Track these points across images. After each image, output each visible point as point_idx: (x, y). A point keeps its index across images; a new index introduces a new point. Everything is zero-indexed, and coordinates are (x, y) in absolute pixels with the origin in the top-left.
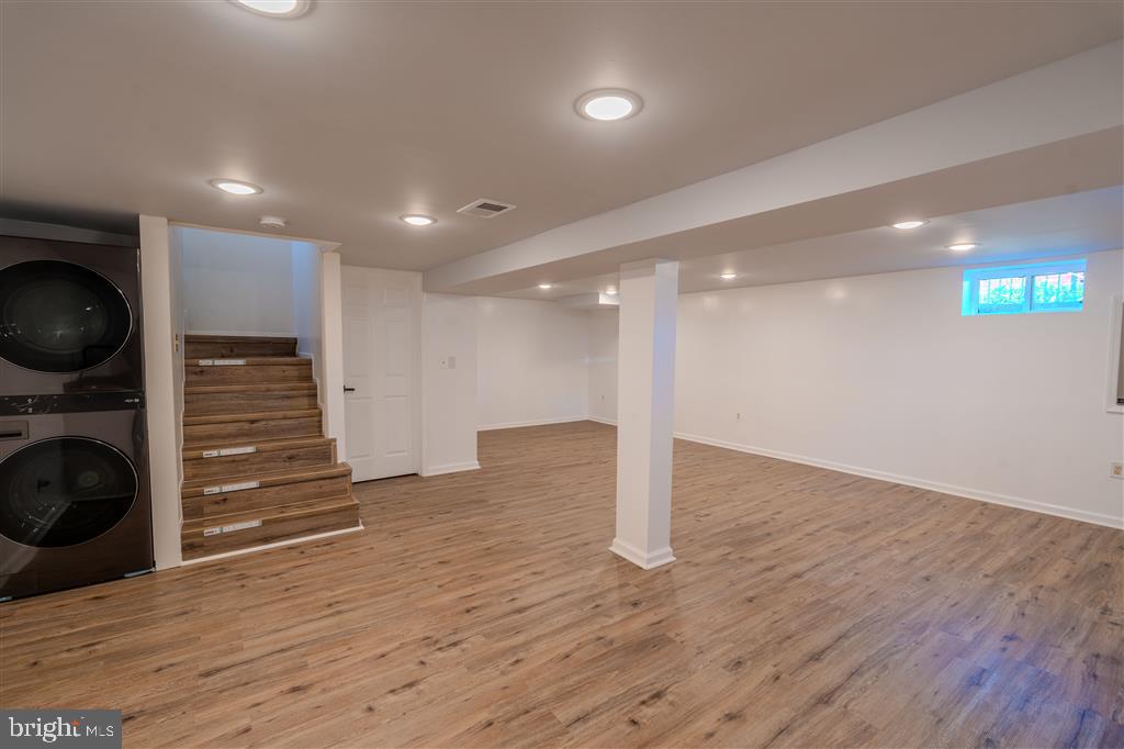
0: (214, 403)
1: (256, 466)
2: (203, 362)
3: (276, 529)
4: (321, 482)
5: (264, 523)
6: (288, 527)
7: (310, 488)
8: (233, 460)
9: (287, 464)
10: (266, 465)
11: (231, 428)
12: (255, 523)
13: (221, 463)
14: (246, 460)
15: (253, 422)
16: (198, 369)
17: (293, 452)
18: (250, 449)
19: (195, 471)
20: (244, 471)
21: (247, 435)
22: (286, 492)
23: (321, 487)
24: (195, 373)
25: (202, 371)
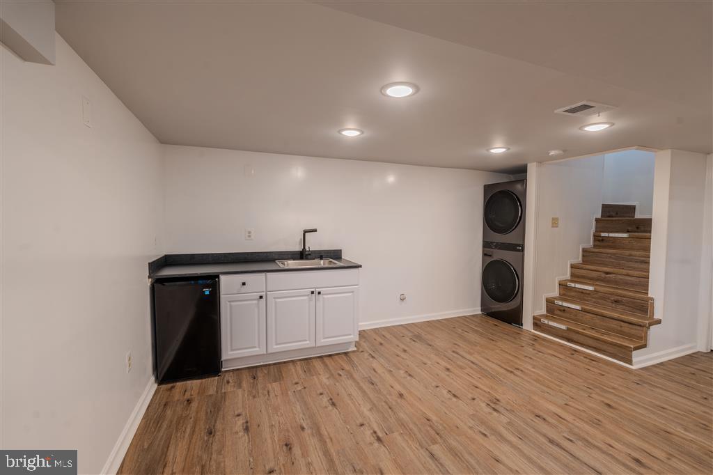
0: (597, 259)
1: (594, 300)
2: (603, 234)
3: (575, 337)
4: (622, 323)
5: (568, 329)
6: (581, 339)
7: (613, 324)
8: (582, 292)
9: (613, 305)
10: (600, 301)
11: (595, 274)
12: (563, 327)
13: (576, 291)
14: (589, 294)
15: (607, 273)
16: (601, 239)
17: (619, 298)
18: (591, 288)
19: (564, 292)
20: (587, 301)
21: (602, 281)
22: (597, 320)
23: (621, 327)
24: (599, 241)
25: (603, 240)
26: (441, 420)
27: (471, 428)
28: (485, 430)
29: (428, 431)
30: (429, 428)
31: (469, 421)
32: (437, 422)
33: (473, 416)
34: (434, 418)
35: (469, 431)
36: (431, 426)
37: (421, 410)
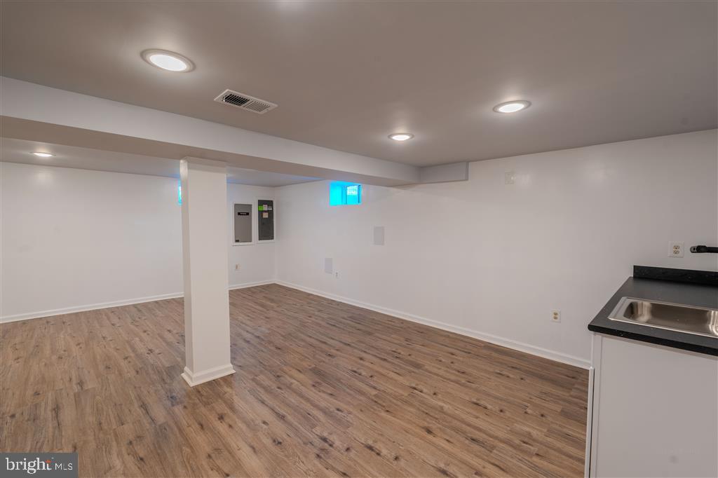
26: (377, 414)
27: (350, 413)
28: (337, 414)
29: (384, 402)
30: (384, 404)
31: (352, 419)
32: (379, 411)
33: (348, 425)
34: (383, 414)
35: (351, 410)
36: (384, 407)
37: (398, 419)
